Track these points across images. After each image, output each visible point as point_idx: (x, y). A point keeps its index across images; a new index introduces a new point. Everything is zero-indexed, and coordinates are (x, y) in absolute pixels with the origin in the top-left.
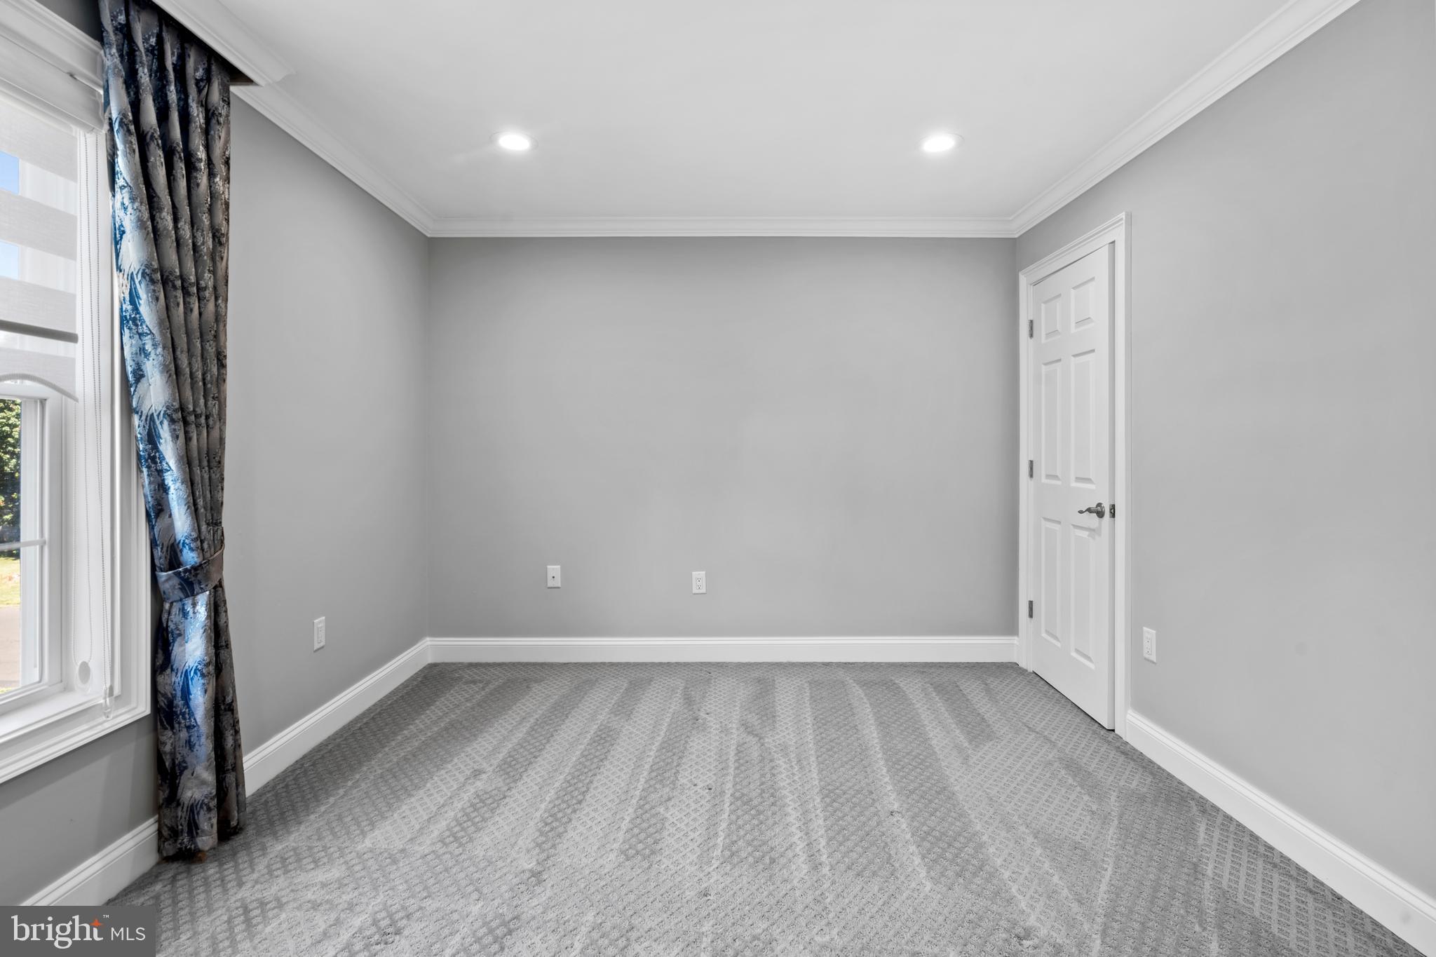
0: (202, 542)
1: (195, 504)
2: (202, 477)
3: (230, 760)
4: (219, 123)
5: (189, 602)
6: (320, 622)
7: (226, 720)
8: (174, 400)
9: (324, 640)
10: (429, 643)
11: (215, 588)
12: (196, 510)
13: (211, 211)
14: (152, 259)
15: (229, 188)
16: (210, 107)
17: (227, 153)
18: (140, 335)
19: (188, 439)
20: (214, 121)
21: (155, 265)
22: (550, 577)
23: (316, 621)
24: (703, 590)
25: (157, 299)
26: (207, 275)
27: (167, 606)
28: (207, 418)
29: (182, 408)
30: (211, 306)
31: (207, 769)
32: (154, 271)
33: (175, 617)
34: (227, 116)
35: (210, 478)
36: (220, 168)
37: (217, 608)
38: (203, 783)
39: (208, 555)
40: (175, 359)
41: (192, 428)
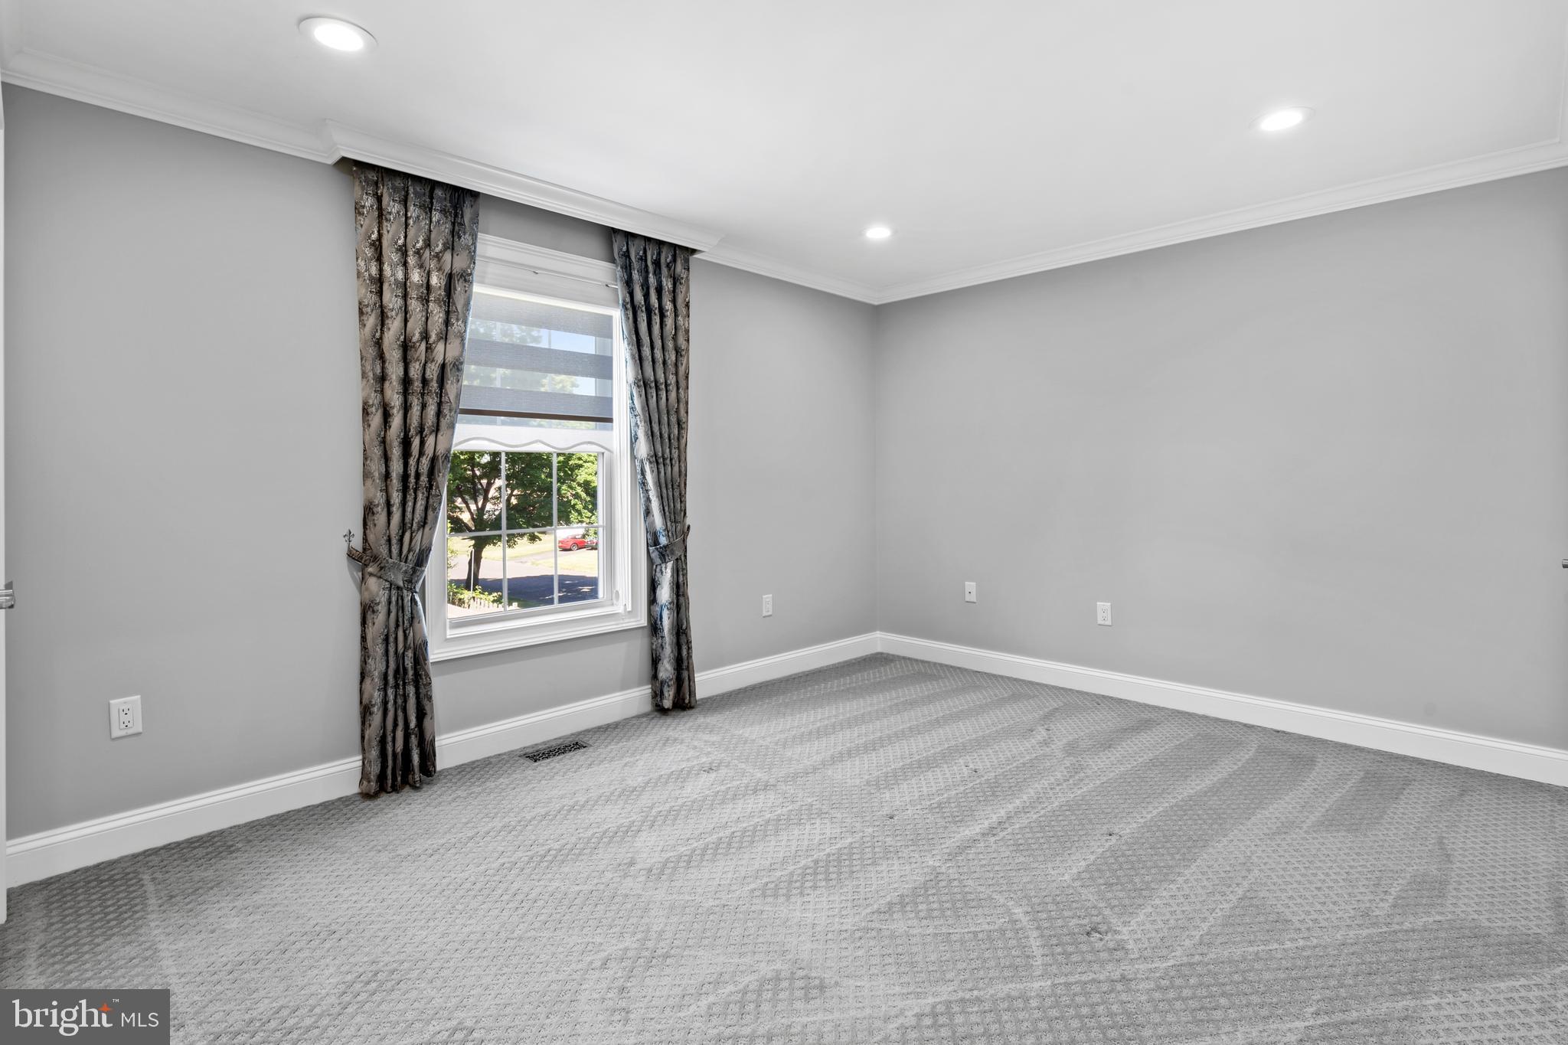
0: (668, 532)
1: (664, 510)
2: (668, 494)
3: (685, 664)
4: (681, 283)
5: (663, 566)
6: (768, 598)
7: (683, 639)
8: (651, 450)
9: (771, 610)
10: (879, 636)
11: (677, 559)
12: (665, 513)
13: (675, 338)
14: (638, 374)
15: (688, 321)
16: (676, 276)
17: (687, 300)
18: (635, 416)
19: (659, 472)
20: (678, 284)
21: (640, 377)
22: (967, 593)
23: (764, 597)
24: (1109, 622)
25: (641, 396)
26: (671, 376)
27: (654, 567)
28: (671, 460)
29: (656, 455)
30: (673, 395)
31: (668, 662)
32: (639, 381)
33: (658, 574)
34: (687, 277)
35: (673, 494)
36: (682, 310)
37: (680, 571)
38: (666, 670)
39: (672, 540)
40: (651, 427)
41: (661, 467)
